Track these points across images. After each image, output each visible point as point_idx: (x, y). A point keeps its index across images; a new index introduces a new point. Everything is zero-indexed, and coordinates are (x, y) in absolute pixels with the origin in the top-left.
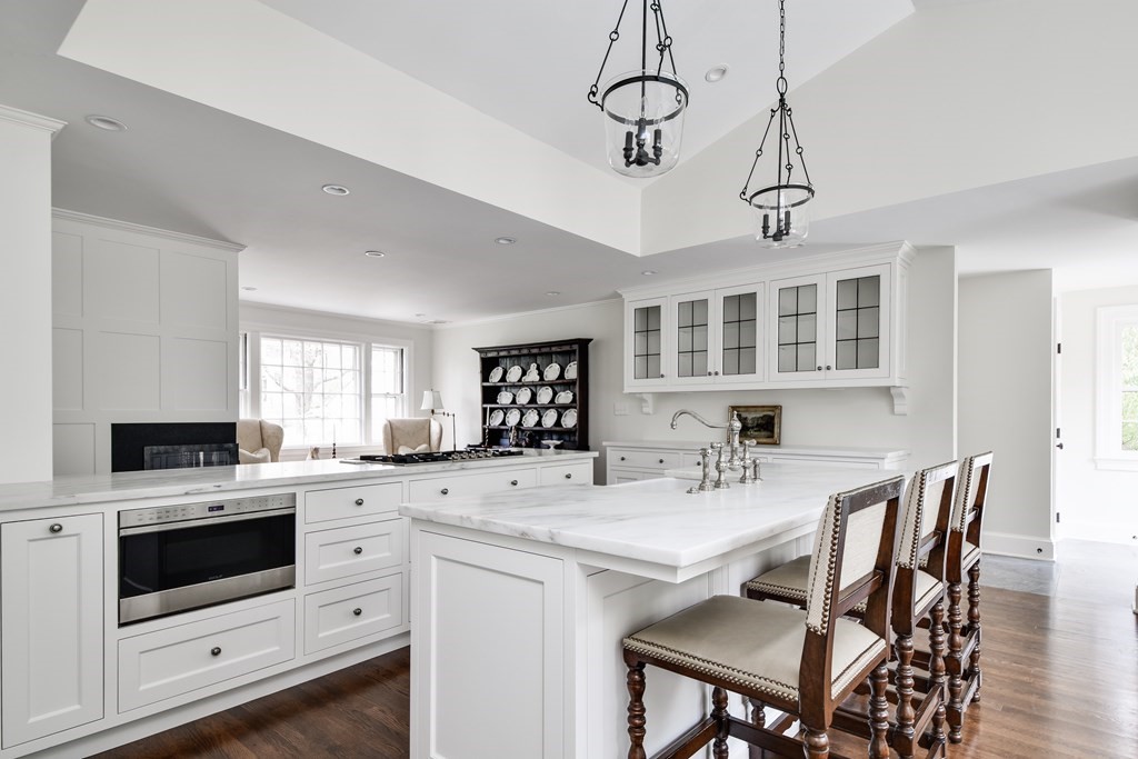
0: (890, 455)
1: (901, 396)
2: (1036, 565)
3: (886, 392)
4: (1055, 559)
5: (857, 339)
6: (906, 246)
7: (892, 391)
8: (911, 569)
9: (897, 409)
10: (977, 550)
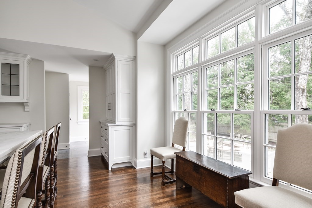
0: (24, 125)
1: (28, 105)
2: (65, 150)
3: (22, 104)
4: (70, 148)
5: (11, 85)
6: (29, 57)
7: (24, 104)
8: (42, 167)
9: (26, 110)
10: (57, 152)
